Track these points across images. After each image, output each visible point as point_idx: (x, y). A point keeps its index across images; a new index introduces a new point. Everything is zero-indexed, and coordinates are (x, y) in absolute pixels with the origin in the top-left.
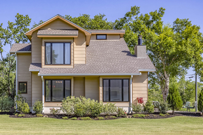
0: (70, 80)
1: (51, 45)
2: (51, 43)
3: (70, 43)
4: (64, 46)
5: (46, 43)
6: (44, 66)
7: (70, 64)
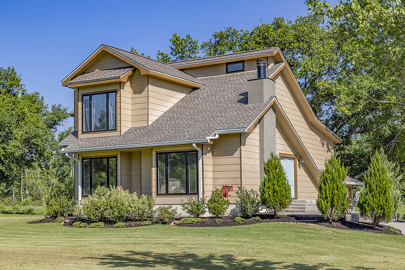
0: (116, 157)
1: (91, 99)
2: (90, 95)
3: (115, 92)
4: (108, 97)
5: (83, 96)
6: (81, 136)
7: (115, 129)
